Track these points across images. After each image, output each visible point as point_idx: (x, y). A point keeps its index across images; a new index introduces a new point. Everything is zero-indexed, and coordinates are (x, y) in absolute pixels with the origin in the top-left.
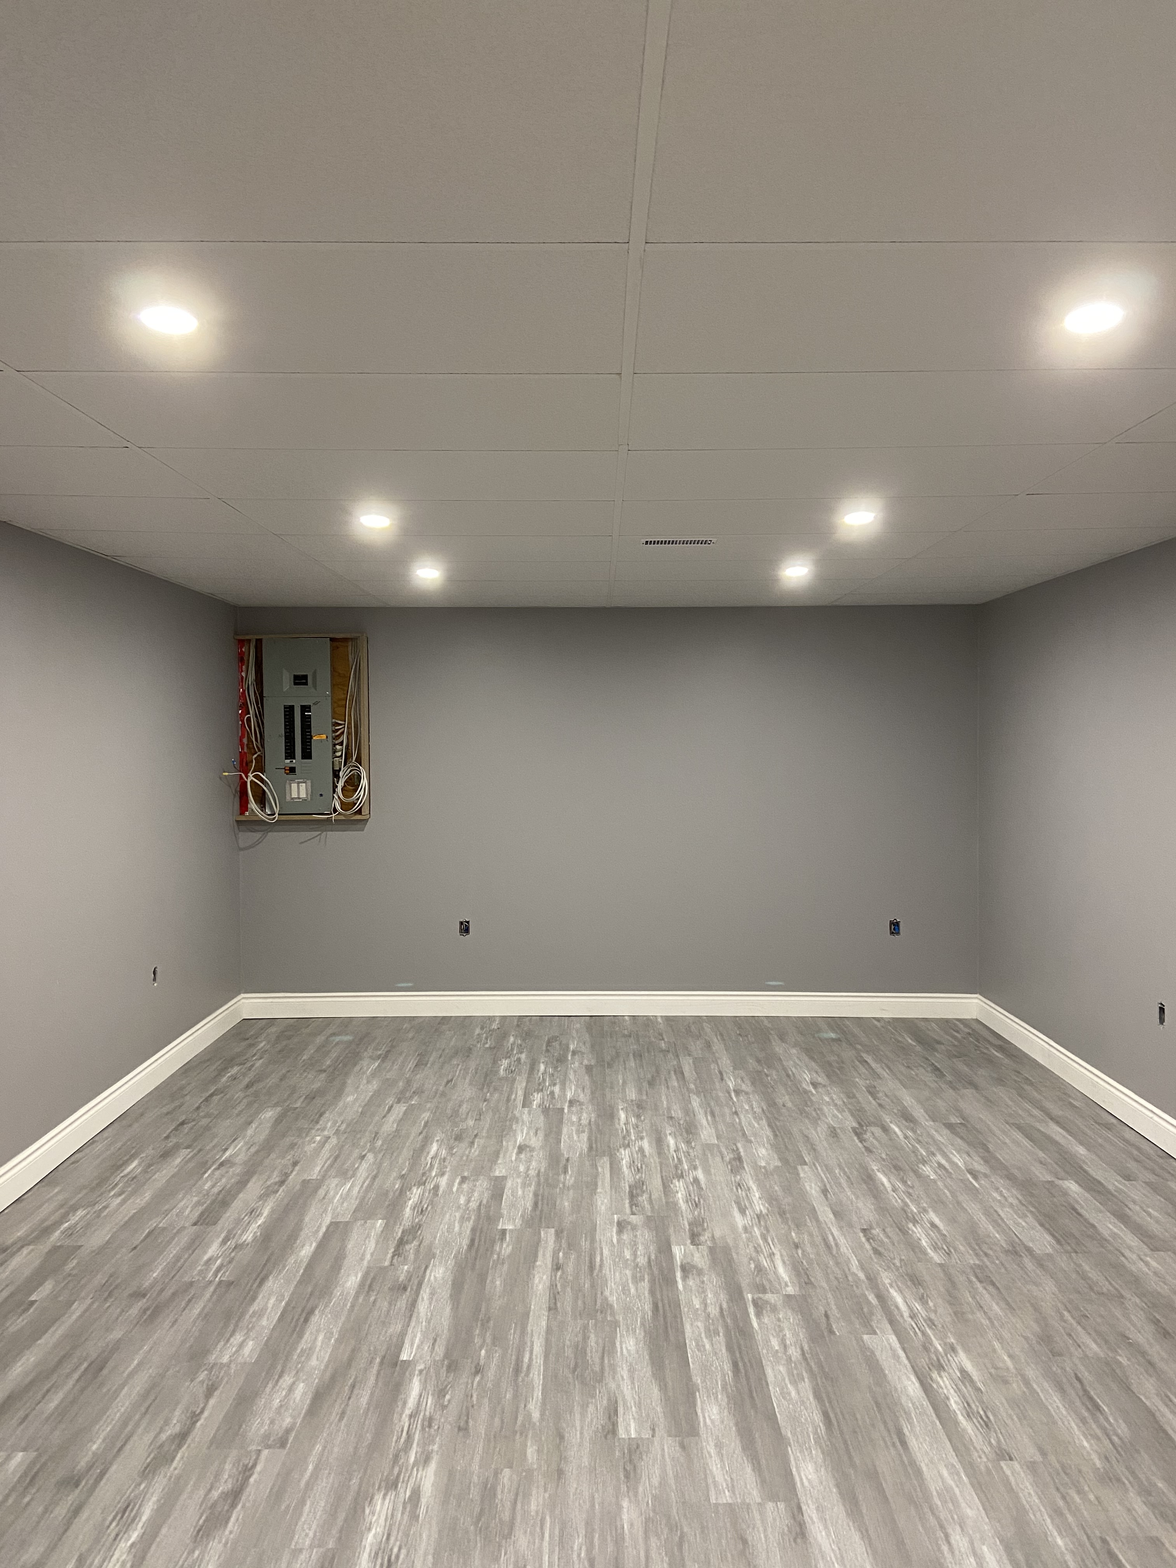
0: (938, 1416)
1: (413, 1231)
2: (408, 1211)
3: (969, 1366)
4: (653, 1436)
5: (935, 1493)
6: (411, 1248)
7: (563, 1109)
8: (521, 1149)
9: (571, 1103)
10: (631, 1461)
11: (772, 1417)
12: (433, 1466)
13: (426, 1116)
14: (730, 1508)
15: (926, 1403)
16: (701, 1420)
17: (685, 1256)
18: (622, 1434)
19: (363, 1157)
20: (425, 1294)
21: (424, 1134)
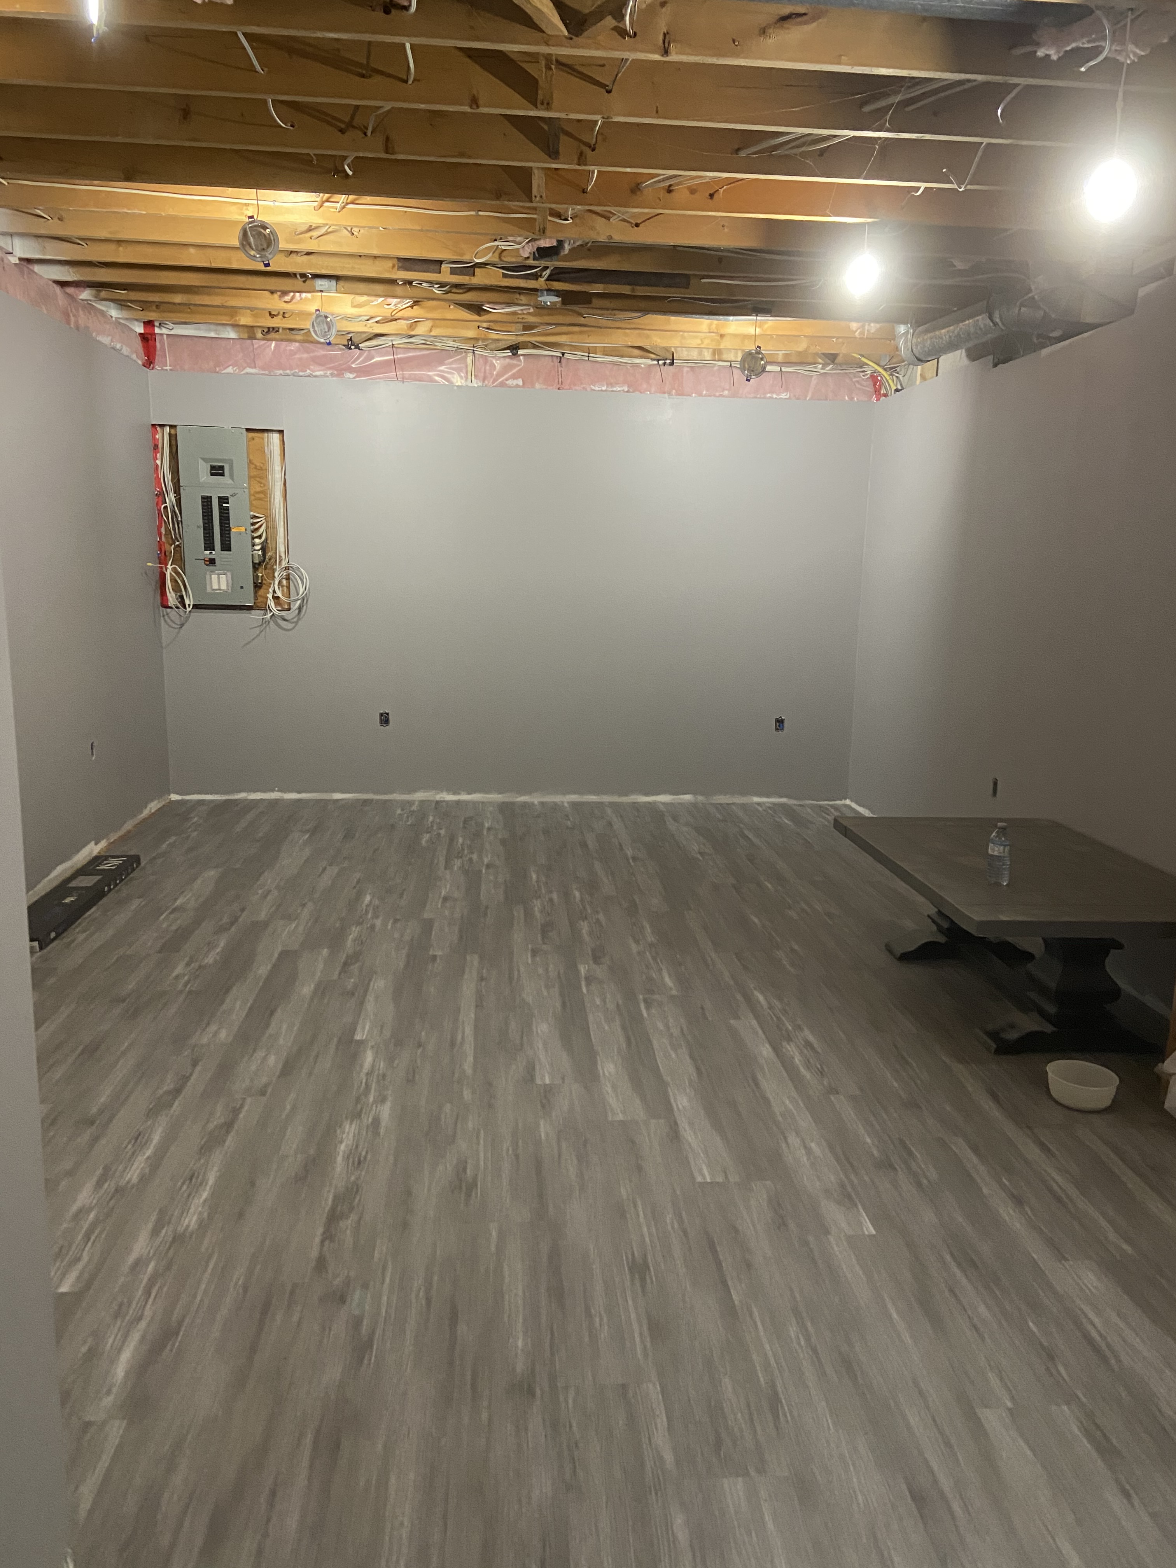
0: (783, 1066)
1: (355, 957)
2: (349, 943)
3: (811, 1038)
4: (563, 1082)
5: (778, 1114)
6: (355, 968)
7: (481, 871)
8: (445, 899)
9: (488, 866)
10: (545, 1097)
11: (656, 1070)
12: (388, 1104)
13: (358, 875)
14: (622, 1123)
15: (776, 1060)
16: (601, 1072)
17: (588, 971)
18: (538, 1081)
19: (304, 905)
20: (370, 998)
21: (357, 888)
